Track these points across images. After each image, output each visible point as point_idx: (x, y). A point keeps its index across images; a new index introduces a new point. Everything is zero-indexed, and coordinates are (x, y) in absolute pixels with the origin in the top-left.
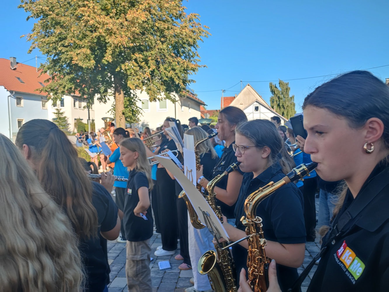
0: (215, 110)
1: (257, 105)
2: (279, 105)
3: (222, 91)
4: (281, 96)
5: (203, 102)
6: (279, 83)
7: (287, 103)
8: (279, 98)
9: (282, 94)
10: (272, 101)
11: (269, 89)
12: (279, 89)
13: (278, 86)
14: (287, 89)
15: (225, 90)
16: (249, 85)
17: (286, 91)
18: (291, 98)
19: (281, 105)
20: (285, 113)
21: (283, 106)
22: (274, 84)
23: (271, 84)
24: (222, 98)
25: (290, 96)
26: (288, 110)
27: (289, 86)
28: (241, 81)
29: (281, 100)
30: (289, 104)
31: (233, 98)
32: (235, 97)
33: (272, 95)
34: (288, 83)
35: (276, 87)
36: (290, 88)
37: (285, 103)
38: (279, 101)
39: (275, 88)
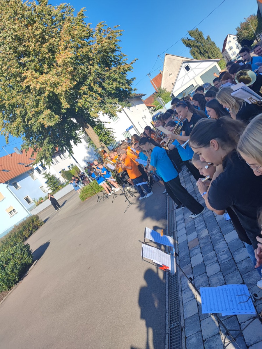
0: (152, 95)
1: (185, 65)
2: (201, 53)
3: (148, 75)
4: (199, 44)
5: (141, 94)
6: (190, 34)
7: (206, 46)
8: (197, 47)
9: (198, 42)
10: (193, 54)
11: (185, 46)
12: (193, 39)
13: (190, 37)
14: (200, 34)
15: (149, 73)
16: (166, 55)
17: (199, 36)
18: (207, 39)
19: (202, 51)
20: (210, 56)
21: (205, 51)
22: (185, 38)
23: (183, 40)
24: (151, 81)
25: (206, 38)
26: (211, 52)
27: (199, 30)
28: (158, 56)
29: (201, 48)
30: (209, 46)
31: (159, 75)
32: (160, 73)
33: (190, 49)
34: (197, 28)
35: (189, 40)
36: (201, 32)
37: (205, 47)
38: (199, 49)
39: (188, 42)
